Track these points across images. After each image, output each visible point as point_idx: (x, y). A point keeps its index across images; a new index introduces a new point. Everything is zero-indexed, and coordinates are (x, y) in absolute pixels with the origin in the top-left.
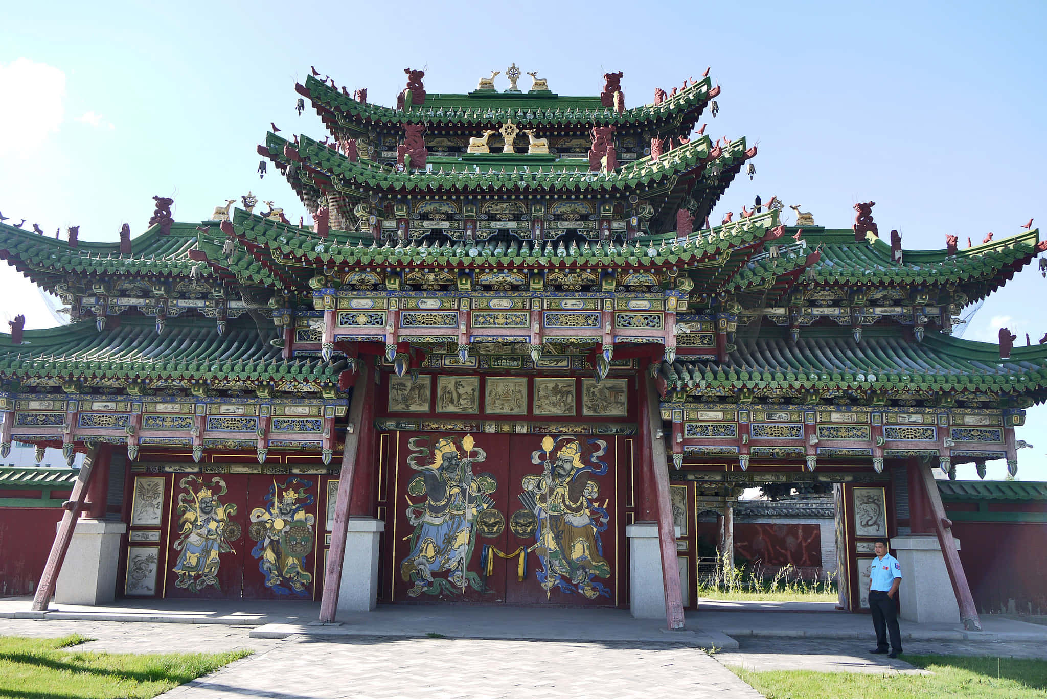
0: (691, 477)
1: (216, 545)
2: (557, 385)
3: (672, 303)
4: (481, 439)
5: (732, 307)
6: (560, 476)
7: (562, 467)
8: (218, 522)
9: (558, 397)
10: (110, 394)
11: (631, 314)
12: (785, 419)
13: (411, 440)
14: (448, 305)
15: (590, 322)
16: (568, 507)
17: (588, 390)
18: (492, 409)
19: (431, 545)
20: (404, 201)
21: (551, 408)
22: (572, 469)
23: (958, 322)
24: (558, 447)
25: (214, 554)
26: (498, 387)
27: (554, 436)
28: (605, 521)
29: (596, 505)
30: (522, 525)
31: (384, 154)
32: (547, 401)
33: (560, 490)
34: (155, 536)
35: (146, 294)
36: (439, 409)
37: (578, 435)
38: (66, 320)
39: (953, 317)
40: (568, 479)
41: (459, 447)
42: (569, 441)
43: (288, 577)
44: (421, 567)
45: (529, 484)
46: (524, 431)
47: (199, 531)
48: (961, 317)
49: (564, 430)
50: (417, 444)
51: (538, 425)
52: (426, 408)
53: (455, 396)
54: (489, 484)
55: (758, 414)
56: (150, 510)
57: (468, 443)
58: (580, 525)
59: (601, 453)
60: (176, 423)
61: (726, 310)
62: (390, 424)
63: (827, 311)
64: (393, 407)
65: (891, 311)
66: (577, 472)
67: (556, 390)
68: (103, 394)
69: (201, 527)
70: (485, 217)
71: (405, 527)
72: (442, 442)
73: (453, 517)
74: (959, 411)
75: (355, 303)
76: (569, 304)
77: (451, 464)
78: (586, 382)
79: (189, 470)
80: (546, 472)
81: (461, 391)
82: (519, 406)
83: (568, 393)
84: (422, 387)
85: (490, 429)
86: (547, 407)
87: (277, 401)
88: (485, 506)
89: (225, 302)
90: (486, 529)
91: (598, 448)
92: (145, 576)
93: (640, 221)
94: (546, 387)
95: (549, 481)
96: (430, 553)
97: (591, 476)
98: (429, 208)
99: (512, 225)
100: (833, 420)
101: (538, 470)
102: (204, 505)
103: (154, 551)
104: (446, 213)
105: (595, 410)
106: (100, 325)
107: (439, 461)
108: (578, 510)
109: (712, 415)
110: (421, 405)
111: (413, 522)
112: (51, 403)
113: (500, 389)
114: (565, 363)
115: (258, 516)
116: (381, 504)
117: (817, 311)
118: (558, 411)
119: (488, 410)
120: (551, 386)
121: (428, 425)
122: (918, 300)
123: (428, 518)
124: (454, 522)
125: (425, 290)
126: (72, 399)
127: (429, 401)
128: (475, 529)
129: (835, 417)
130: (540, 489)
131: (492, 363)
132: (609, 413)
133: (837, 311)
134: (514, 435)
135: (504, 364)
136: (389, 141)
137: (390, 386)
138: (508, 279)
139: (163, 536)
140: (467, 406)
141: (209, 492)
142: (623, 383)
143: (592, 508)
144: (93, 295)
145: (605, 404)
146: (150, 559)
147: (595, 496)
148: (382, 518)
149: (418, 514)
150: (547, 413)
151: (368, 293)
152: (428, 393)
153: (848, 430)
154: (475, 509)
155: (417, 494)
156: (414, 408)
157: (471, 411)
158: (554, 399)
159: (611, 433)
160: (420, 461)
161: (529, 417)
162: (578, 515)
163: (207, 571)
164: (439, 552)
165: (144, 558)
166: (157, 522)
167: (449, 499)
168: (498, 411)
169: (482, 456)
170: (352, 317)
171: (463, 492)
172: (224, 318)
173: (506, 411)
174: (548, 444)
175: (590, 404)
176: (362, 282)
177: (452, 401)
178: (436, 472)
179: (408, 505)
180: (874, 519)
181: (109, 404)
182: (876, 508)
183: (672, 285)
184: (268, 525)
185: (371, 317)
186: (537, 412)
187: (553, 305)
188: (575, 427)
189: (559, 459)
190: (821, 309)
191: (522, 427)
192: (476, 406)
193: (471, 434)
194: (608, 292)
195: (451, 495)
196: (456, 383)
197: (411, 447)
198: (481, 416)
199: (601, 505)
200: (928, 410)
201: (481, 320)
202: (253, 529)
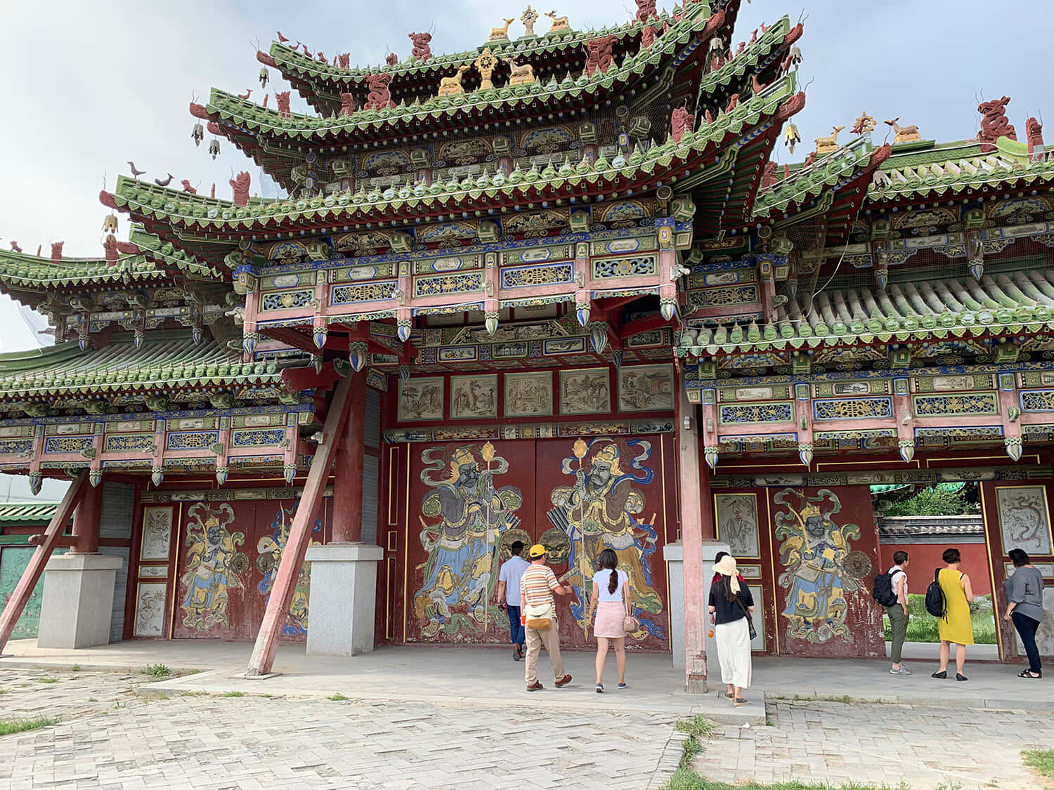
0: (760, 482)
1: (224, 579)
2: (587, 378)
3: (665, 234)
4: (502, 445)
5: (778, 244)
6: (596, 487)
7: (599, 476)
8: (226, 553)
9: (589, 391)
11: (614, 260)
12: (863, 392)
13: (425, 452)
14: (384, 272)
15: (561, 276)
16: (607, 525)
17: (625, 380)
18: (513, 411)
19: (448, 574)
21: (581, 406)
22: (610, 478)
24: (591, 453)
25: (222, 590)
26: (519, 384)
27: (587, 439)
28: (652, 540)
29: (641, 521)
30: (552, 549)
32: (576, 397)
33: (596, 504)
34: (162, 571)
36: (454, 415)
37: (614, 436)
38: (50, 341)
40: (605, 491)
41: (478, 458)
42: (605, 444)
43: (295, 614)
44: (436, 600)
45: (559, 498)
46: (550, 435)
47: (206, 564)
49: (597, 430)
50: (432, 456)
51: (566, 425)
52: (439, 415)
53: (471, 399)
54: (513, 499)
55: (822, 386)
56: (159, 542)
57: (488, 452)
58: (622, 547)
59: (644, 457)
60: (138, 443)
61: (769, 250)
62: (399, 436)
63: (929, 242)
64: (403, 416)
65: (1030, 230)
66: (616, 481)
67: (587, 384)
68: (68, 415)
69: (210, 558)
70: (443, 164)
71: (419, 554)
72: (459, 452)
73: (472, 540)
75: (279, 281)
76: (531, 255)
77: (469, 477)
78: (623, 371)
79: (196, 498)
80: (580, 483)
81: (477, 392)
82: (544, 405)
83: (601, 386)
84: (434, 390)
85: (510, 434)
86: (574, 404)
87: (236, 411)
88: (509, 526)
89: (201, 308)
91: (641, 450)
92: (153, 615)
93: (631, 138)
94: (575, 380)
95: (583, 493)
96: (447, 583)
97: (634, 486)
100: (936, 387)
101: (570, 481)
102: (212, 535)
103: (162, 588)
105: (634, 405)
106: (83, 343)
107: (455, 474)
108: (616, 529)
109: (755, 393)
110: (433, 411)
111: (428, 547)
112: (20, 428)
113: (521, 388)
114: (579, 346)
115: (266, 547)
116: (391, 528)
117: (913, 244)
118: (590, 409)
119: (509, 413)
120: (580, 379)
121: (441, 434)
123: (444, 542)
124: (473, 546)
125: (358, 257)
126: (38, 423)
127: (442, 406)
128: (498, 553)
129: (941, 383)
130: (572, 503)
131: (494, 353)
132: (651, 407)
133: (943, 239)
134: (538, 440)
135: (508, 353)
137: (400, 393)
138: (456, 232)
139: (171, 572)
140: (485, 409)
141: (217, 520)
142: (668, 369)
143: (637, 525)
145: (647, 396)
146: (159, 595)
147: (639, 511)
148: (393, 545)
149: (432, 539)
150: (577, 411)
151: (292, 267)
152: (441, 397)
153: (962, 401)
154: (497, 531)
155: (432, 514)
156: (426, 416)
157: (488, 414)
158: (584, 394)
159: (655, 431)
160: (435, 476)
161: (555, 418)
162: (619, 535)
163: (215, 607)
164: (456, 583)
165: (153, 595)
166: (165, 556)
167: (469, 517)
168: (519, 413)
169: (504, 467)
170: (277, 299)
171: (484, 510)
172: (199, 325)
173: (529, 412)
174: (580, 449)
175: (628, 397)
176: (288, 255)
177: (468, 405)
178: (452, 488)
179: (422, 527)
180: (1032, 530)
181: (72, 426)
182: (1034, 514)
183: (665, 212)
184: (275, 556)
185: (299, 296)
186: (564, 410)
187: (512, 259)
188: (611, 425)
189: (594, 467)
190: (919, 240)
191: (547, 429)
192: (495, 409)
193: (491, 441)
194: (580, 234)
195: (470, 514)
196: (472, 384)
197: (425, 459)
198: (501, 420)
199: (647, 522)
201: (426, 287)
202: (260, 561)
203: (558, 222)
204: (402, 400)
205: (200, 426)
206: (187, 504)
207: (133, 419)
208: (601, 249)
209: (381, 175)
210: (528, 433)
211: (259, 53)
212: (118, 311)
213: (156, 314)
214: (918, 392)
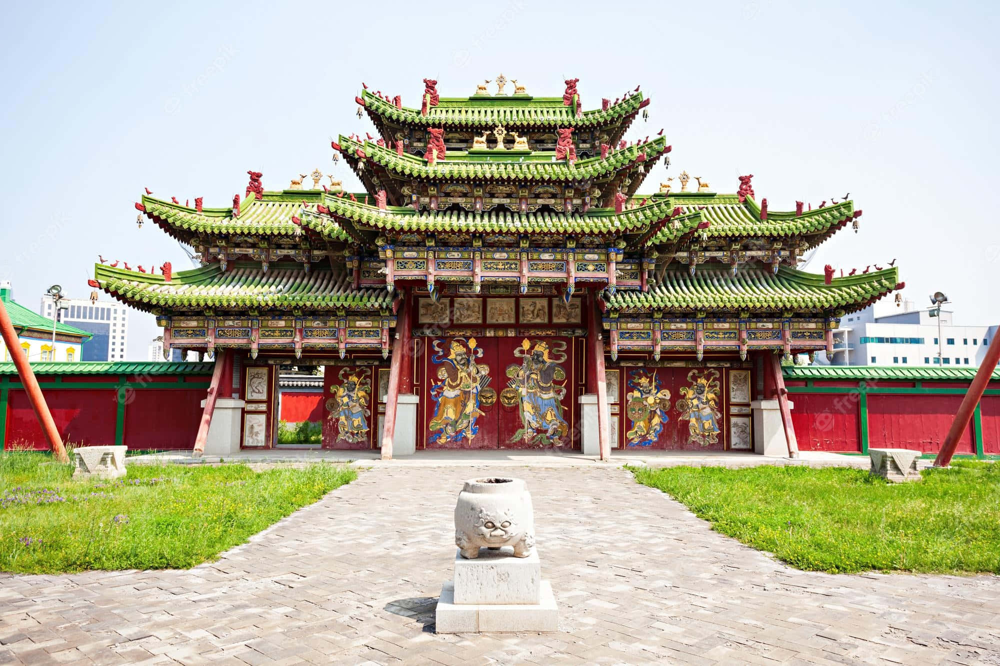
203: (558, 241)
207: (280, 319)
208: (580, 257)
209: (453, 196)
210: (501, 333)
211: (355, 97)
212: (248, 247)
213: (277, 252)
214: (707, 329)
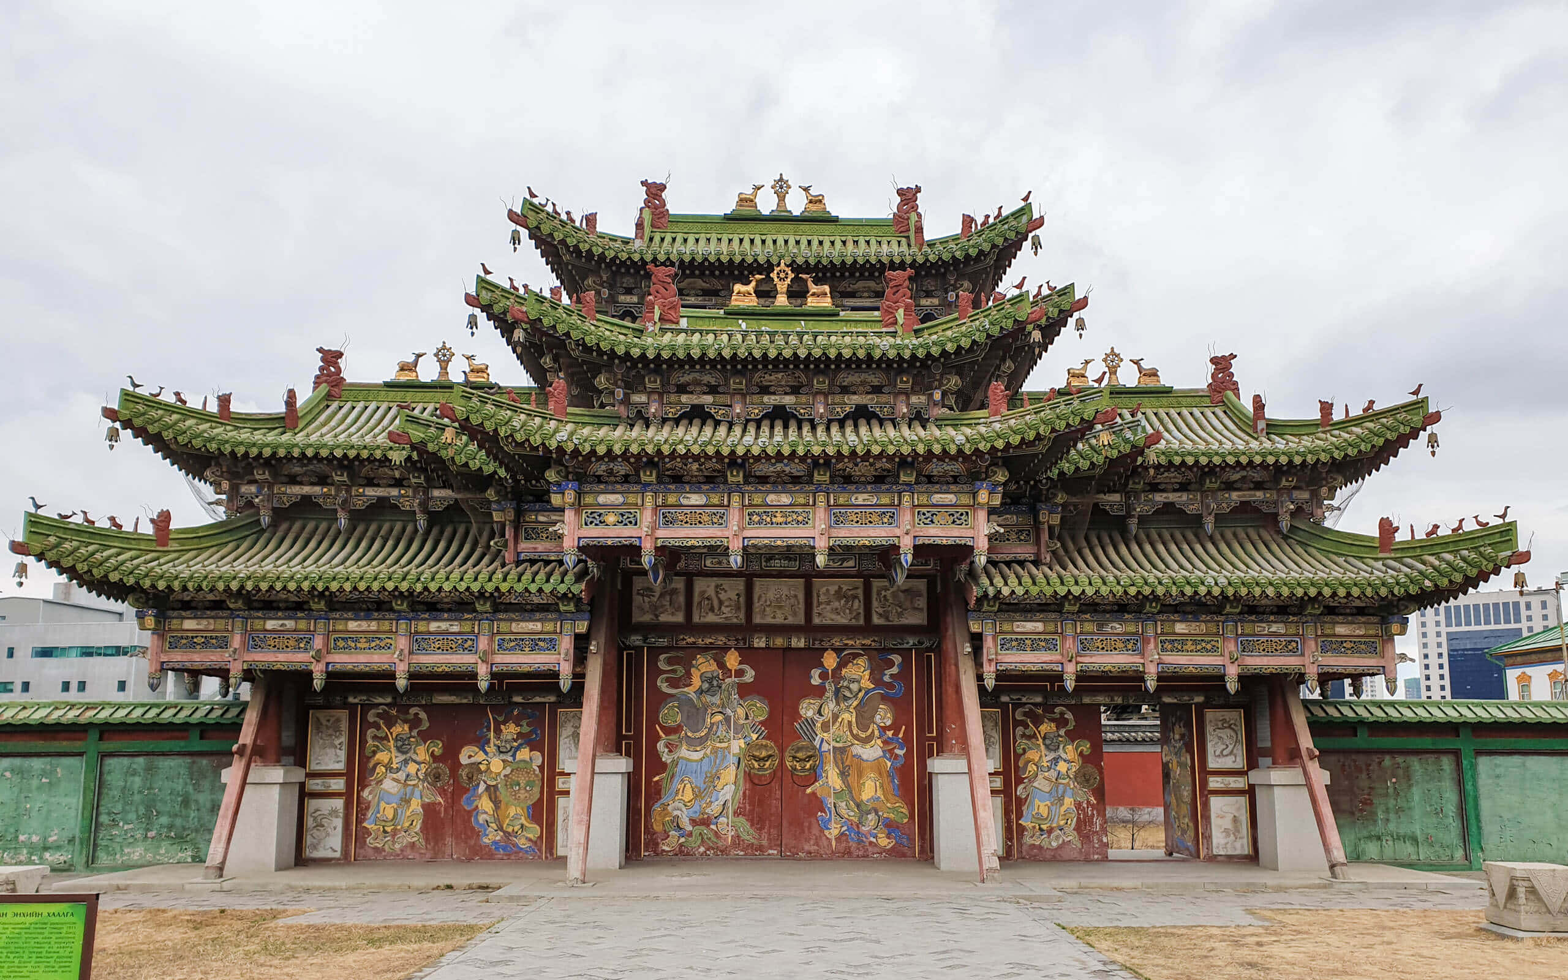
0: (1005, 699)
1: (417, 793)
2: (840, 588)
3: (983, 496)
4: (748, 654)
5: (1055, 495)
6: (846, 698)
7: (848, 688)
8: (419, 763)
9: (843, 602)
10: (287, 609)
11: (934, 510)
12: (1119, 631)
13: (662, 657)
14: (716, 501)
15: (885, 520)
16: (856, 737)
17: (879, 594)
18: (762, 618)
19: (688, 786)
20: (657, 371)
21: (834, 616)
22: (860, 690)
23: (1332, 508)
24: (841, 665)
25: (416, 805)
26: (769, 591)
27: (838, 651)
28: (901, 752)
29: (890, 733)
30: (801, 760)
31: (622, 298)
32: (828, 607)
33: (846, 716)
34: (338, 785)
35: (323, 481)
36: (696, 619)
37: (866, 649)
39: (1326, 502)
40: (855, 703)
41: (721, 665)
42: (856, 656)
43: (510, 830)
44: (676, 813)
45: (807, 709)
46: (802, 644)
47: (395, 776)
48: (1335, 503)
49: (850, 642)
50: (669, 661)
51: (819, 636)
52: (680, 618)
53: (716, 603)
54: (760, 710)
55: (1086, 624)
56: (331, 752)
57: (732, 660)
58: (871, 759)
59: (895, 670)
60: (373, 644)
61: (1048, 499)
62: (636, 640)
63: (1172, 497)
64: (639, 617)
65: (1251, 496)
66: (866, 693)
67: (839, 594)
68: (279, 609)
69: (398, 770)
70: (756, 389)
71: (657, 765)
72: (700, 659)
73: (715, 751)
74: (1328, 618)
75: (602, 499)
76: (861, 499)
77: (712, 685)
78: (877, 584)
79: (380, 700)
80: (829, 694)
81: (723, 596)
82: (795, 614)
83: (855, 597)
84: (674, 592)
85: (760, 642)
86: (828, 614)
87: (501, 616)
88: (755, 736)
89: (426, 493)
90: (756, 765)
91: (891, 664)
92: (328, 835)
93: (944, 394)
94: (827, 590)
95: (832, 705)
96: (688, 795)
97: (884, 698)
98: (687, 378)
99: (788, 400)
100: (1177, 631)
101: (819, 692)
102: (400, 743)
103: (339, 803)
104: (708, 385)
105: (887, 619)
106: (265, 520)
107: (696, 682)
108: (866, 741)
109: (1029, 626)
110: (673, 614)
111: (666, 758)
112: (212, 621)
113: (771, 595)
114: (851, 563)
115: (470, 757)
116: (626, 737)
117: (1160, 498)
118: (842, 620)
119: (757, 620)
120: (833, 589)
121: (684, 639)
122: (1284, 483)
123: (684, 752)
124: (716, 757)
125: (688, 483)
126: (238, 616)
127: (683, 607)
128: (742, 765)
129: (1180, 628)
130: (821, 715)
131: (764, 564)
132: (905, 621)
133: (1184, 497)
134: (789, 649)
135: (777, 565)
136: (628, 281)
137: (634, 592)
138: (787, 469)
139: (349, 785)
140: (729, 614)
141: (406, 727)
142: (921, 585)
143: (885, 737)
144: (255, 482)
145: (899, 610)
146: (334, 812)
147: (889, 723)
148: (628, 754)
149: (671, 748)
150: (829, 622)
151: (618, 486)
152: (681, 599)
153: (1195, 642)
154: (742, 741)
155: (671, 723)
156: (664, 618)
157: (735, 620)
158: (836, 604)
159: (905, 646)
160: (674, 683)
161: (808, 628)
162: (868, 746)
163: (407, 824)
164: (698, 795)
165: (326, 812)
166: (341, 766)
167: (710, 729)
168: (769, 620)
169: (750, 675)
170: (600, 515)
171: (727, 719)
172: (425, 511)
173: (779, 620)
174: (830, 661)
175: (880, 610)
176: (610, 473)
177: (712, 609)
178: (693, 696)
179: (660, 737)
180: (1230, 747)
181: (286, 622)
182: (1233, 734)
183: (984, 476)
184: (483, 767)
185: (623, 515)
186: (817, 621)
187: (841, 501)
188: (864, 638)
189: (844, 678)
190: (1165, 495)
191: (799, 639)
192: (742, 615)
193: (736, 649)
194: (907, 485)
195: (712, 724)
196: (717, 586)
197: (662, 665)
198: (749, 628)
199: (896, 734)
200: (1291, 618)
201: (756, 518)
202: (463, 773)
203: (884, 470)
204: (637, 600)
205: (455, 628)
206: (366, 707)
207: (368, 618)
208: (924, 499)
209: (691, 393)
210: (779, 642)
211: (510, 211)
212: (313, 484)
213: (367, 493)
214: (1162, 633)
